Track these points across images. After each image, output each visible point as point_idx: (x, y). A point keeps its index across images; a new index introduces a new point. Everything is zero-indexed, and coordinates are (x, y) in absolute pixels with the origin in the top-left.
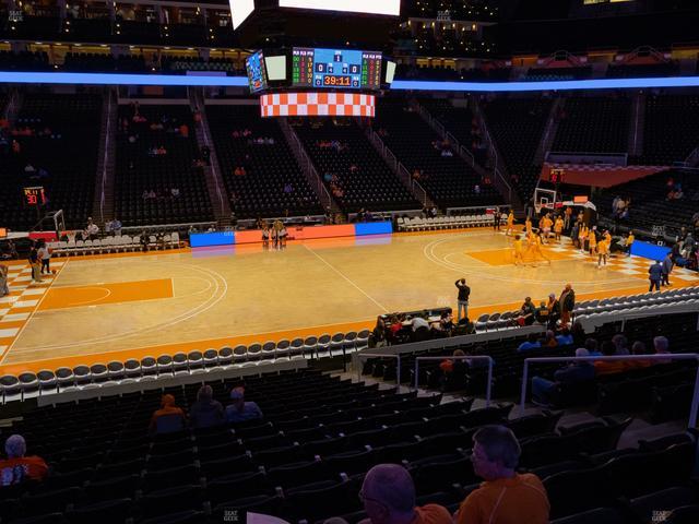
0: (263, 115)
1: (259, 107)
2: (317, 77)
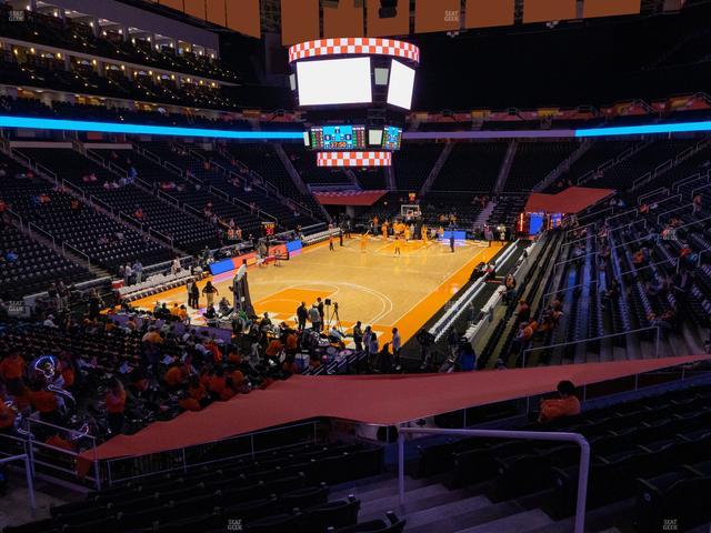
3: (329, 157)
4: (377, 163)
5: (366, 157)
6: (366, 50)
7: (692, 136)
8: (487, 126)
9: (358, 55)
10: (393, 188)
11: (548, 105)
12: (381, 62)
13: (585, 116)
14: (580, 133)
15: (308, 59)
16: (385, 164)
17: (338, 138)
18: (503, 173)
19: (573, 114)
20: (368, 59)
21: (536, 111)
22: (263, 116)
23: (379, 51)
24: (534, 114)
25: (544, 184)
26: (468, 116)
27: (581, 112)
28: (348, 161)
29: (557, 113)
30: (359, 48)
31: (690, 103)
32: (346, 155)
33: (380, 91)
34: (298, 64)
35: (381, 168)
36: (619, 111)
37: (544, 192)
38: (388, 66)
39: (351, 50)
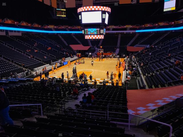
3: (88, 37)
4: (100, 38)
5: (97, 36)
6: (100, 9)
7: (164, 32)
8: (114, 30)
9: (98, 11)
10: (91, 46)
11: (128, 24)
12: (104, 12)
13: (138, 27)
14: (137, 31)
15: (85, 11)
16: (102, 38)
17: (92, 31)
18: (119, 41)
19: (134, 27)
20: (101, 12)
21: (125, 26)
22: (55, 27)
23: (103, 10)
24: (125, 27)
25: (130, 44)
26: (108, 27)
27: (136, 26)
28: (93, 37)
29: (131, 26)
30: (99, 9)
31: (164, 24)
32: (96, 36)
33: (103, 20)
34: (82, 13)
35: (101, 39)
36: (146, 26)
37: (130, 46)
38: (105, 14)
39: (97, 9)
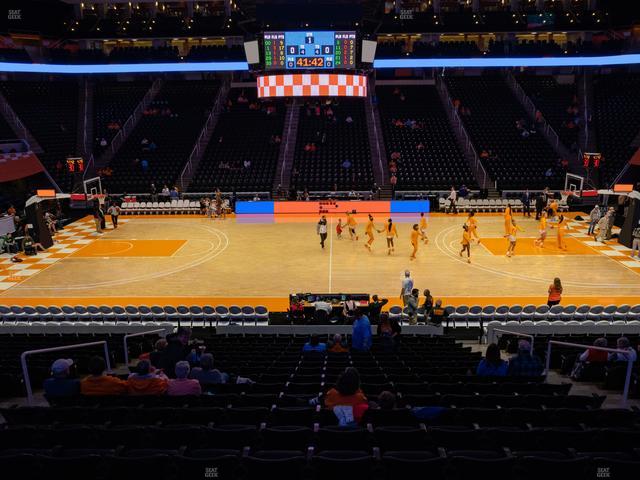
0: (259, 96)
1: (256, 89)
2: (289, 59)
